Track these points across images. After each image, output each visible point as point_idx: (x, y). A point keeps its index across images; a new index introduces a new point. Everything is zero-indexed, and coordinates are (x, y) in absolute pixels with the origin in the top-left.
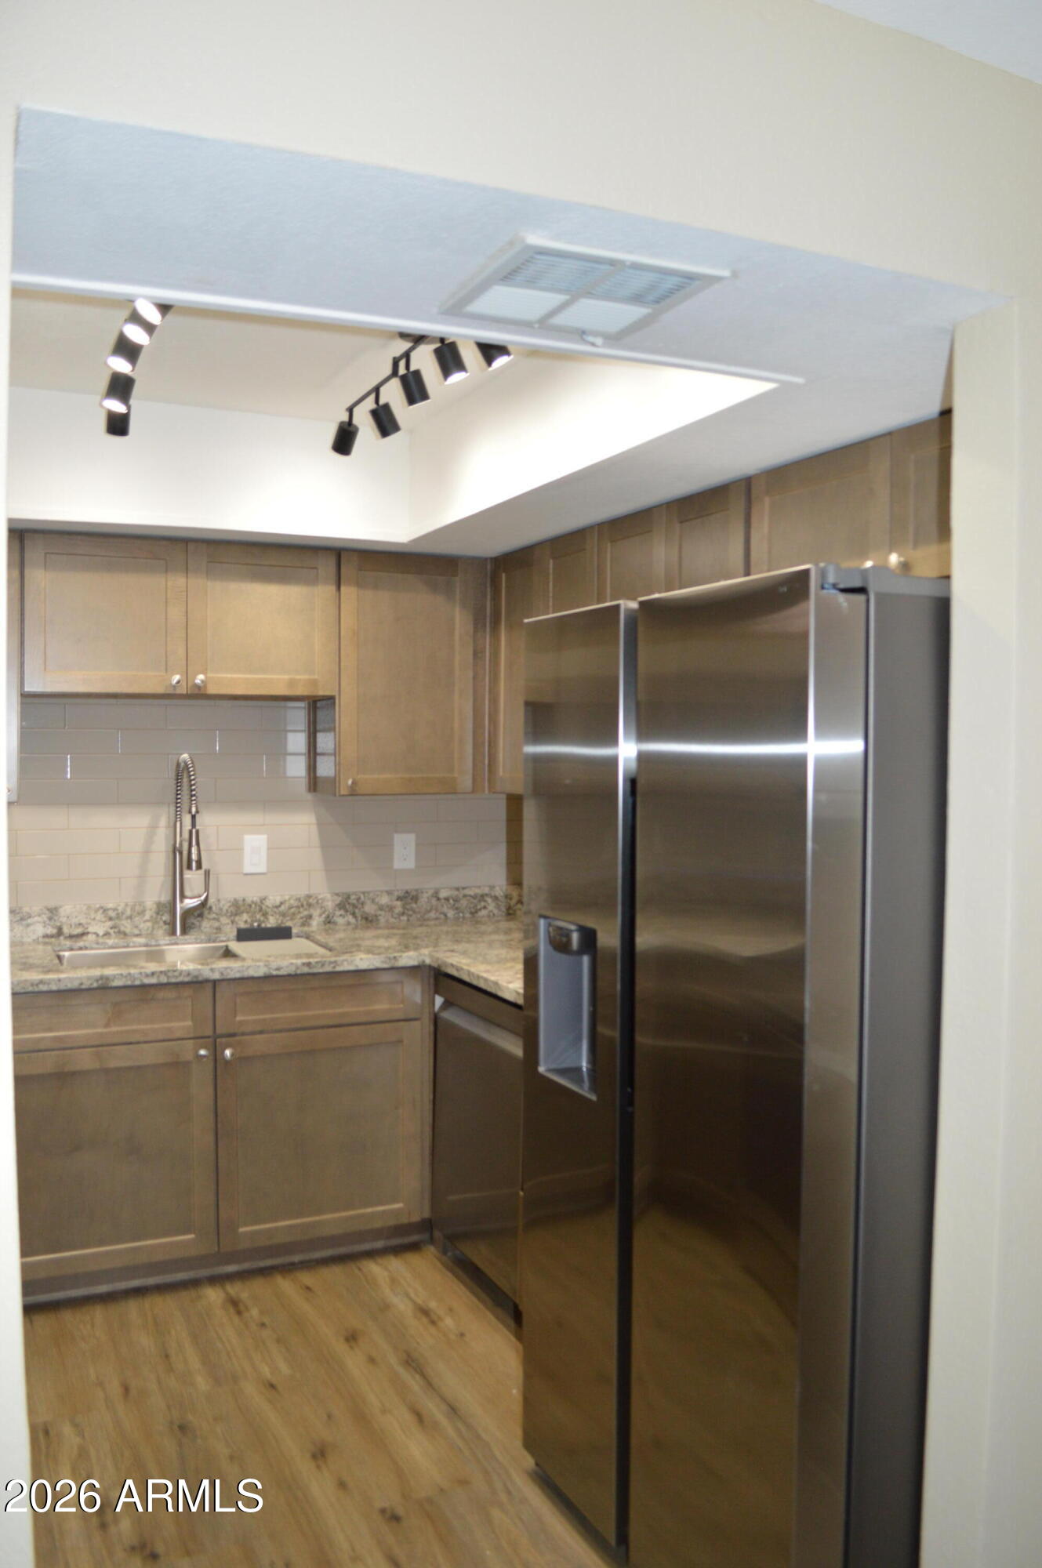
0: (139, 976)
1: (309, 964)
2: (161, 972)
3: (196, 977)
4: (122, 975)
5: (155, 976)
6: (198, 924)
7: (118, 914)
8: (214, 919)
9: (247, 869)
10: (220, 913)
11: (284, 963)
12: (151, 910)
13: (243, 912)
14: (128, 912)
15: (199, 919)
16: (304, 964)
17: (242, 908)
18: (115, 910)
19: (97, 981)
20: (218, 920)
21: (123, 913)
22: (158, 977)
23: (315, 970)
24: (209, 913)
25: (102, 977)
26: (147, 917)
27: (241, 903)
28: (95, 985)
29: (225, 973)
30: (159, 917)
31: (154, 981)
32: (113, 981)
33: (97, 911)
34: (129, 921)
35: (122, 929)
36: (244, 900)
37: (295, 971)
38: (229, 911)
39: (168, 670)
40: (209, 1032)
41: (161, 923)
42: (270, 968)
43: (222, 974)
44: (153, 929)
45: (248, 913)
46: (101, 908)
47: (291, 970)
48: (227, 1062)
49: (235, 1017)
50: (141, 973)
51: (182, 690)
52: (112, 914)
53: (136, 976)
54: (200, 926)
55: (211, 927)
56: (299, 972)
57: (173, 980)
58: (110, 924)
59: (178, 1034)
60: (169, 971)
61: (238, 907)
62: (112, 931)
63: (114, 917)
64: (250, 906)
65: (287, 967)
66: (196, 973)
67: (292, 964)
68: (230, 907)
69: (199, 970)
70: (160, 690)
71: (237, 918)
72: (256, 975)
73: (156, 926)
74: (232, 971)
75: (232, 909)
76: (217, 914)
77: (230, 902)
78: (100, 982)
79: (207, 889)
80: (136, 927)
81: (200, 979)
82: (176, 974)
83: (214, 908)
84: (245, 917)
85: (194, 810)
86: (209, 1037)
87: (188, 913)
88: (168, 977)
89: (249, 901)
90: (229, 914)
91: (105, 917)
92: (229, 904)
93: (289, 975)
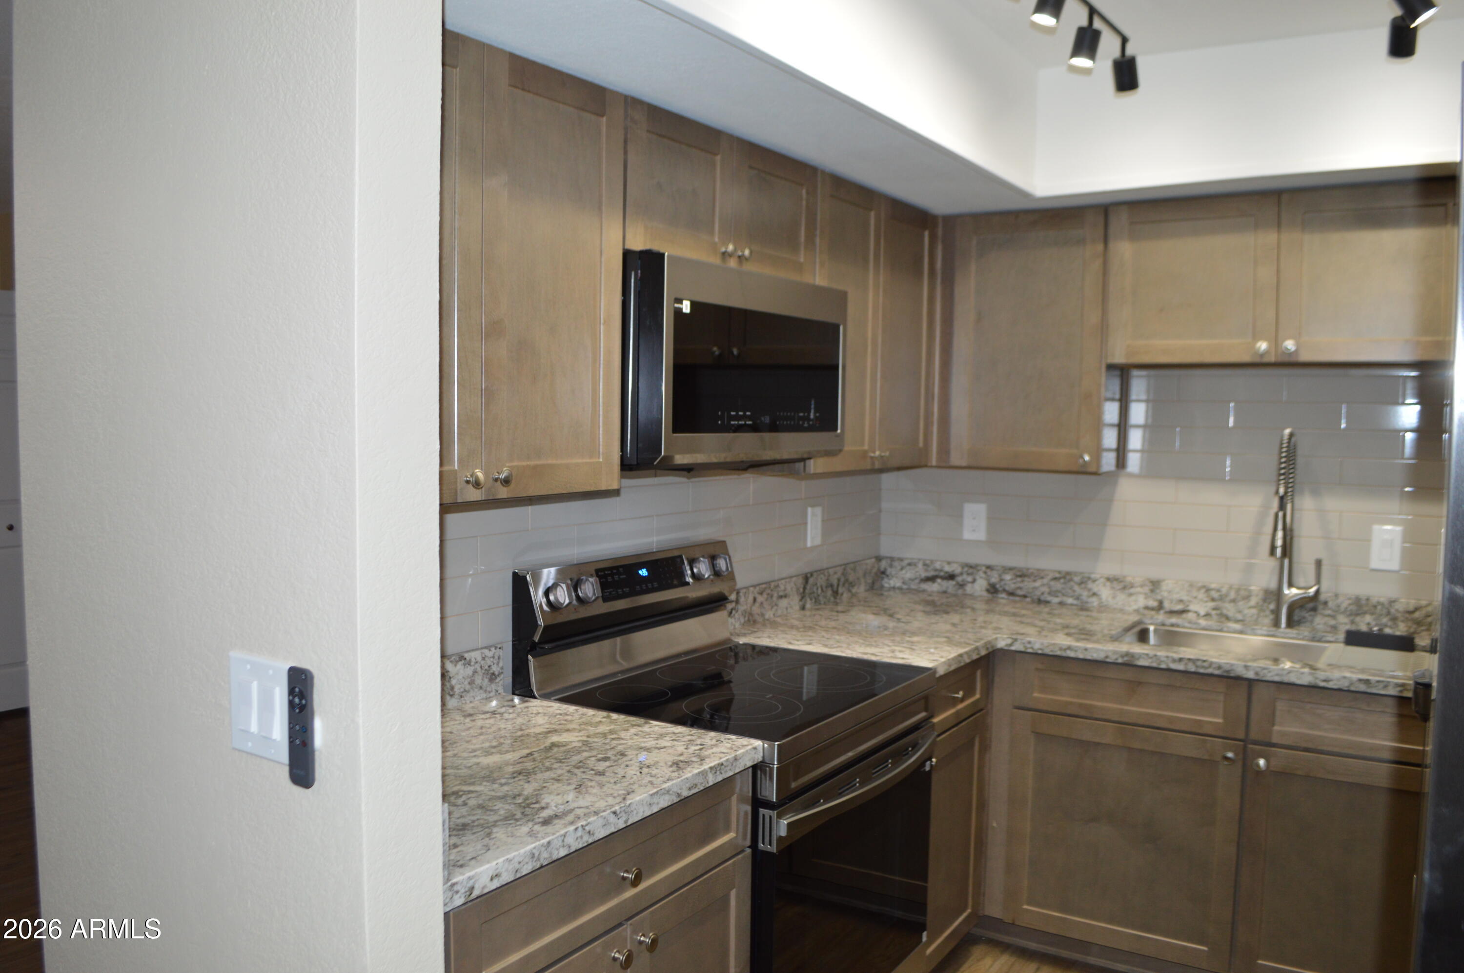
0: (1165, 659)
1: (1367, 682)
2: (1189, 660)
3: (1228, 671)
4: (1147, 655)
5: (1183, 663)
6: (1309, 618)
7: (1221, 596)
8: (1329, 616)
9: (1375, 564)
10: (1337, 610)
11: (1336, 674)
12: (1257, 595)
13: (1365, 613)
14: (1232, 595)
15: (1312, 613)
16: (1360, 680)
17: (1365, 609)
18: (1218, 591)
19: (1122, 656)
20: (1333, 617)
21: (1226, 595)
22: (1186, 664)
23: (1374, 691)
24: (1324, 609)
25: (1127, 654)
26: (1253, 601)
27: (1364, 602)
28: (1120, 661)
29: (1261, 674)
30: (1266, 604)
31: (1180, 667)
32: (1138, 659)
33: (1199, 589)
34: (1232, 604)
35: (1225, 612)
36: (1368, 599)
37: (1348, 687)
38: (1349, 609)
39: (1256, 337)
40: (1241, 736)
41: (1268, 613)
42: (1317, 678)
43: (1257, 674)
44: (1258, 616)
45: (1372, 614)
46: (1204, 587)
47: (1344, 685)
48: (1259, 773)
49: (1273, 725)
50: (1167, 657)
51: (1272, 359)
52: (1215, 595)
53: (1163, 659)
54: (1312, 622)
55: (1325, 624)
56: (1352, 689)
57: (1202, 671)
58: (1211, 604)
59: (1205, 730)
60: (1198, 660)
61: (1360, 606)
62: (1214, 612)
63: (1216, 597)
64: (1375, 607)
65: (1338, 680)
66: (1227, 668)
67: (1345, 677)
68: (1350, 604)
69: (1232, 665)
70: (1246, 358)
71: (1358, 619)
72: (1299, 682)
73: (1262, 614)
74: (1270, 672)
75: (1351, 607)
76: (1334, 611)
77: (1349, 599)
78: (1126, 659)
79: (1318, 581)
80: (1240, 612)
81: (1232, 675)
82: (1205, 664)
83: (1330, 604)
84: (1368, 618)
85: (1282, 491)
86: (1240, 740)
87: (1296, 606)
88: (1197, 667)
89: (1374, 601)
90: (1348, 613)
91: (1208, 596)
92: (1350, 602)
93: (1340, 690)
